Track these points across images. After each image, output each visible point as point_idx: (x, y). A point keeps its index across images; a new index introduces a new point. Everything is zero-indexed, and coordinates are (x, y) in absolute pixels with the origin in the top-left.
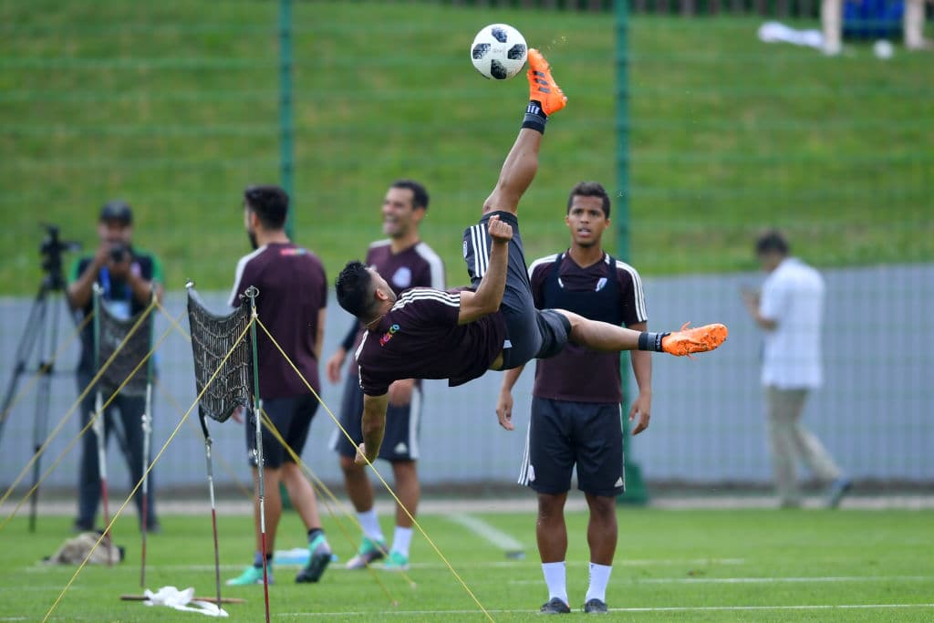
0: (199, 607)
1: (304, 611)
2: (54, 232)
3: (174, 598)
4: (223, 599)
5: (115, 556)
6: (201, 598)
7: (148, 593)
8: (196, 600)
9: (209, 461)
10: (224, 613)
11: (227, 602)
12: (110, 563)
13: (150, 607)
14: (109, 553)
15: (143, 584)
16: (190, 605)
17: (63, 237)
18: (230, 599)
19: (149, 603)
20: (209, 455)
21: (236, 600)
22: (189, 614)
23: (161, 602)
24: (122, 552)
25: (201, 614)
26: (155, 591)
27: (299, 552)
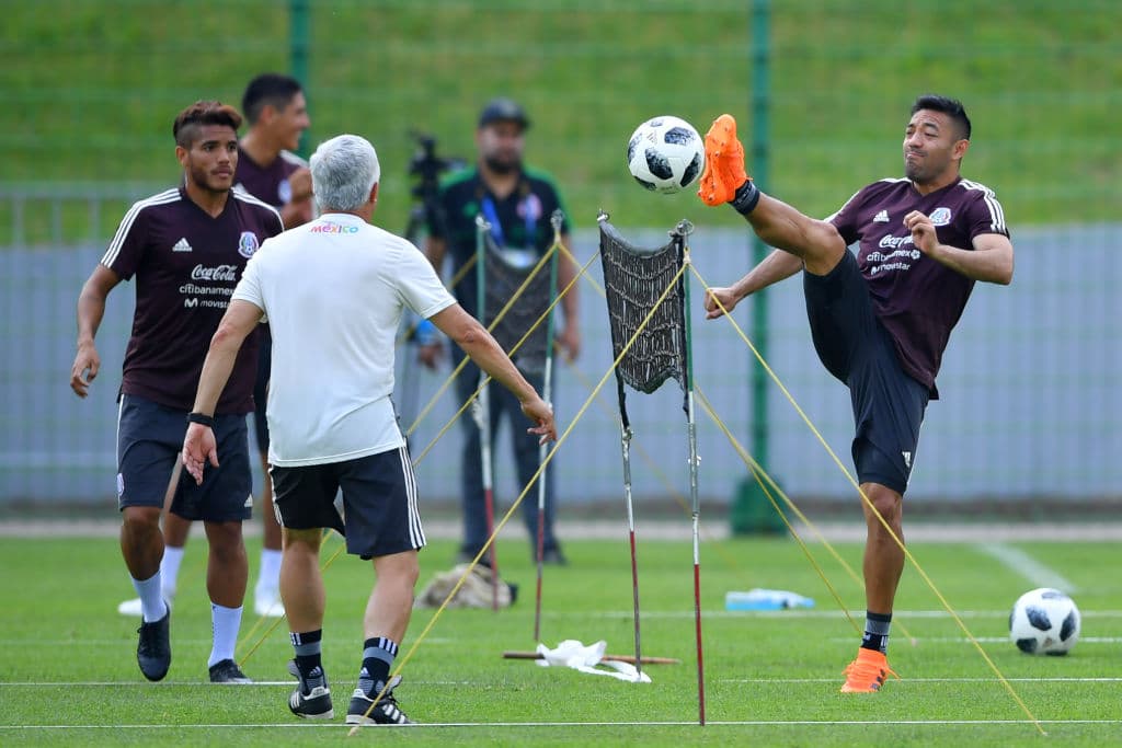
0: (613, 669)
1: (757, 676)
2: (429, 145)
3: (578, 656)
4: (642, 658)
5: (504, 598)
6: (617, 657)
7: (542, 649)
8: (609, 659)
9: (626, 464)
10: (645, 678)
11: (652, 663)
12: (495, 606)
13: (545, 668)
14: (495, 594)
15: (537, 638)
16: (600, 666)
17: (442, 152)
18: (656, 659)
19: (544, 663)
20: (626, 455)
21: (664, 659)
22: (598, 679)
23: (559, 661)
24: (514, 591)
25: (615, 678)
26: (552, 647)
27: (759, 595)
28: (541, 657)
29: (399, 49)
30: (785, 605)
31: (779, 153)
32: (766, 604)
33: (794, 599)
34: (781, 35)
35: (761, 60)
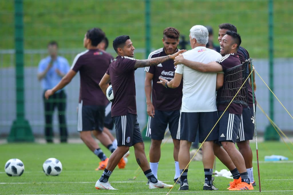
1: (274, 178)
3: (226, 173)
7: (216, 172)
15: (215, 169)
19: (217, 176)
23: (221, 175)
26: (219, 171)
27: (273, 157)
28: (216, 174)
29: (174, 12)
30: (280, 160)
31: (276, 39)
32: (276, 159)
33: (283, 158)
34: (276, 7)
35: (271, 14)
